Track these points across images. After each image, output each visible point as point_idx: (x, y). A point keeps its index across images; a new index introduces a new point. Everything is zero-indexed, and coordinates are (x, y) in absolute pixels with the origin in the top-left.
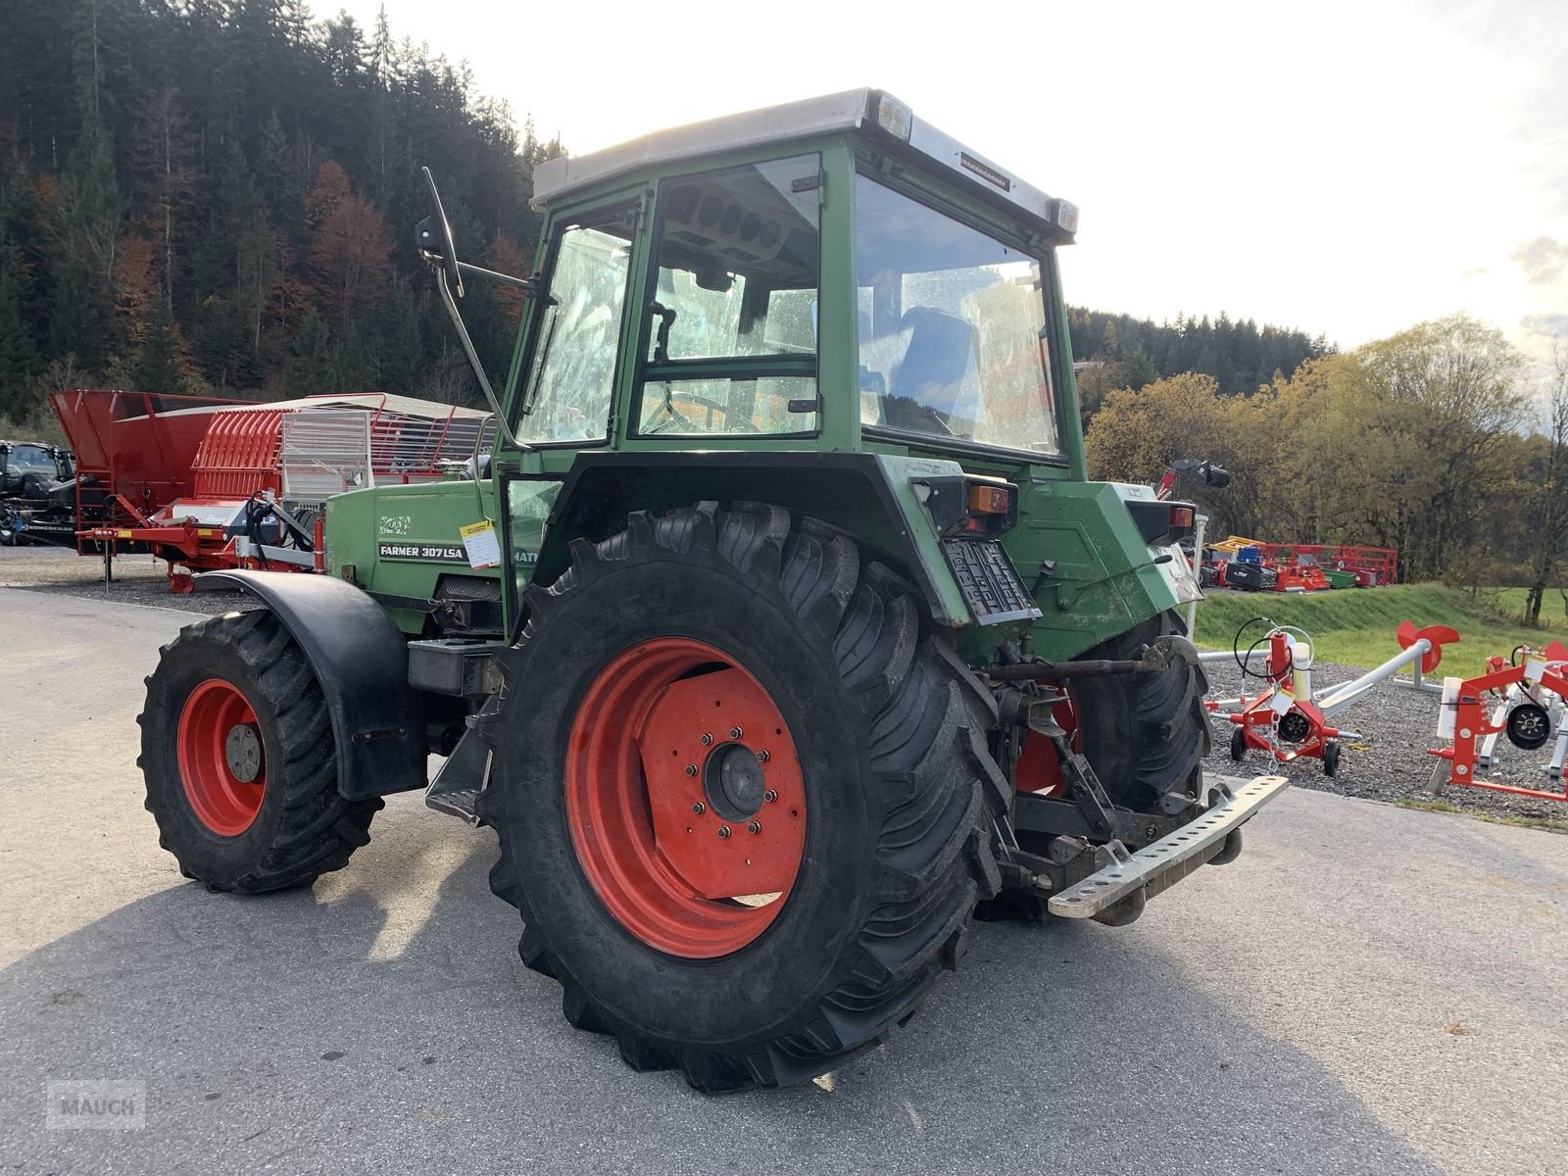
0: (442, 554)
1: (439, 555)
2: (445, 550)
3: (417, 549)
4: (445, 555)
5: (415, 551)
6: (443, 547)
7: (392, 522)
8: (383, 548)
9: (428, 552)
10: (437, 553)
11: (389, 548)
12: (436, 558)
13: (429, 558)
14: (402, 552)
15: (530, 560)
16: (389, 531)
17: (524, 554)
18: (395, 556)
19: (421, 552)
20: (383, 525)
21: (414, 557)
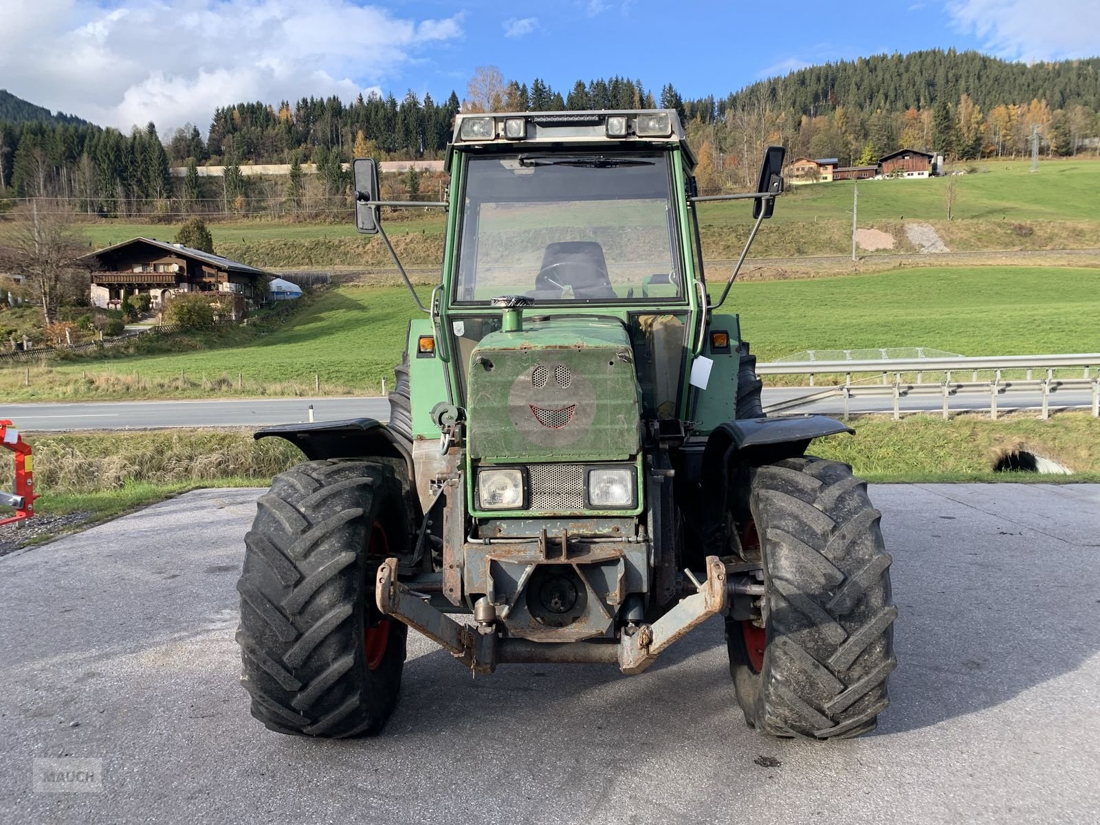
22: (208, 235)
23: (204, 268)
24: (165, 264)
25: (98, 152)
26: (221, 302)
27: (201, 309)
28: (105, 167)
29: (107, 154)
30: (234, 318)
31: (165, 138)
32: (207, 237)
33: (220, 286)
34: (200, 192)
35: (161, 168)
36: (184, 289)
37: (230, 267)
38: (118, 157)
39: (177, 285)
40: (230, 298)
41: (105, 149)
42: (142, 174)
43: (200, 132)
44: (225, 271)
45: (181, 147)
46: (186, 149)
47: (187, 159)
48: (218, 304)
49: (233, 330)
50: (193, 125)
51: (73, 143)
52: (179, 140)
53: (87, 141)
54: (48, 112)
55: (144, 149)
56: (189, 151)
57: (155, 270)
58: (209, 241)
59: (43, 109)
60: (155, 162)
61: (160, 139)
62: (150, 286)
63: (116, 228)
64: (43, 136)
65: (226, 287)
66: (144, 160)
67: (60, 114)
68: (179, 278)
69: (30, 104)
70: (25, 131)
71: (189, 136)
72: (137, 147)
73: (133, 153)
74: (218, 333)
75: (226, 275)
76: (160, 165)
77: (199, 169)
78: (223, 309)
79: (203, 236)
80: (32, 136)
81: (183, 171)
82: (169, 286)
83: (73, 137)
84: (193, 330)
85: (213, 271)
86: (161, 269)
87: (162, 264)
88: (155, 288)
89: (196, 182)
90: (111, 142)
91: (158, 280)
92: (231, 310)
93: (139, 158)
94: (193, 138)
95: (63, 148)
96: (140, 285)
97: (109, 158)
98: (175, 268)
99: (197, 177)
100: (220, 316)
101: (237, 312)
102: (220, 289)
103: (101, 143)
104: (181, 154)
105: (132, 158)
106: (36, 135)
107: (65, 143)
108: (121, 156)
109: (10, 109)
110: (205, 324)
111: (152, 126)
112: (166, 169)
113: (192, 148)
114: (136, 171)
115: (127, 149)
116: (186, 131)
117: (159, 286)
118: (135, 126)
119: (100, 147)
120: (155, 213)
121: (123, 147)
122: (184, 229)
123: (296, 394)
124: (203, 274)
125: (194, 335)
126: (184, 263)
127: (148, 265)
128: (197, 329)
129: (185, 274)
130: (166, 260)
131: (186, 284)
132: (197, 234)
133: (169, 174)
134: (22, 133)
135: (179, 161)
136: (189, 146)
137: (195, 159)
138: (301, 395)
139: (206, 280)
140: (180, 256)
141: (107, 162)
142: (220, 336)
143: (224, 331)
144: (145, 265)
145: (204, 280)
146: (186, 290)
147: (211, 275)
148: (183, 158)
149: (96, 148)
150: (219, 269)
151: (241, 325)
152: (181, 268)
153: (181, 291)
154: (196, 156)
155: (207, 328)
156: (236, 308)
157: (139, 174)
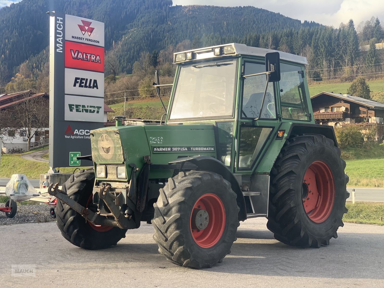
0: (180, 149)
1: (179, 150)
2: (181, 148)
3: (170, 148)
4: (181, 150)
5: (169, 149)
6: (180, 147)
7: (155, 139)
8: (155, 149)
9: (174, 149)
10: (178, 149)
11: (158, 149)
12: (177, 151)
13: (175, 151)
14: (164, 149)
15: (209, 150)
16: (154, 142)
17: (207, 148)
18: (161, 151)
19: (171, 149)
20: (151, 140)
21: (169, 151)
22: (367, 87)
23: (361, 108)
24: (337, 107)
25: (319, 42)
26: (369, 130)
27: (354, 134)
28: (323, 51)
29: (324, 43)
30: (377, 139)
31: (358, 29)
32: (366, 88)
33: (370, 119)
34: (376, 59)
35: (354, 47)
36: (348, 122)
37: (375, 107)
38: (330, 44)
39: (344, 119)
40: (375, 127)
41: (323, 39)
42: (343, 52)
43: (380, 21)
44: (372, 110)
45: (368, 32)
46: (371, 33)
47: (371, 39)
48: (367, 131)
49: (374, 147)
50: (376, 18)
51: (307, 39)
52: (367, 27)
53: (314, 37)
54: (300, 22)
55: (345, 37)
56: (372, 34)
57: (332, 110)
58: (368, 91)
59: (297, 20)
60: (351, 44)
61: (356, 29)
62: (329, 120)
63: (321, 86)
64: (292, 37)
65: (374, 120)
66: (344, 43)
67: (306, 22)
68: (345, 115)
69: (291, 19)
70: (283, 36)
71: (373, 25)
72: (341, 36)
73: (338, 40)
74: (364, 149)
75: (373, 112)
76: (353, 45)
77: (377, 45)
78: (370, 134)
79: (363, 89)
80: (286, 38)
81: (368, 47)
82: (339, 120)
83: (307, 36)
84: (348, 147)
85: (365, 110)
86: (335, 110)
87: (336, 107)
88: (331, 122)
89: (374, 54)
90: (327, 35)
91: (333, 117)
92: (375, 134)
93: (342, 42)
94: (376, 26)
95: (302, 42)
96: (323, 120)
97: (325, 45)
98: (343, 109)
99: (375, 50)
100: (368, 138)
101: (380, 135)
102: (370, 121)
103: (321, 37)
104: (368, 37)
105: (338, 43)
106: (288, 37)
107: (302, 39)
108: (332, 43)
109: (281, 23)
110: (356, 143)
111: (351, 22)
112: (357, 48)
113: (374, 32)
114: (340, 51)
115: (335, 38)
116: (371, 22)
117: (333, 120)
118: (342, 23)
119: (320, 39)
120: (344, 75)
121: (333, 37)
122: (353, 84)
123: (375, 186)
124: (359, 112)
125: (348, 150)
126: (348, 106)
127: (328, 108)
128: (351, 147)
129: (349, 113)
130: (338, 104)
131: (349, 119)
132: (360, 87)
133: (358, 50)
134: (281, 36)
135: (367, 41)
136: (373, 31)
137: (376, 39)
138: (378, 186)
139: (361, 116)
140: (346, 101)
141: (323, 47)
142: (365, 151)
143: (368, 148)
144: (326, 108)
145: (360, 116)
146: (349, 122)
147: (364, 113)
148: (369, 39)
149: (318, 40)
150: (369, 108)
151: (380, 144)
152: (347, 109)
153: (346, 123)
154: (376, 37)
155: (357, 146)
156: (378, 133)
157: (341, 52)
